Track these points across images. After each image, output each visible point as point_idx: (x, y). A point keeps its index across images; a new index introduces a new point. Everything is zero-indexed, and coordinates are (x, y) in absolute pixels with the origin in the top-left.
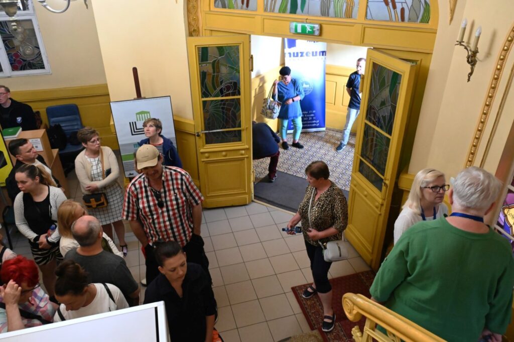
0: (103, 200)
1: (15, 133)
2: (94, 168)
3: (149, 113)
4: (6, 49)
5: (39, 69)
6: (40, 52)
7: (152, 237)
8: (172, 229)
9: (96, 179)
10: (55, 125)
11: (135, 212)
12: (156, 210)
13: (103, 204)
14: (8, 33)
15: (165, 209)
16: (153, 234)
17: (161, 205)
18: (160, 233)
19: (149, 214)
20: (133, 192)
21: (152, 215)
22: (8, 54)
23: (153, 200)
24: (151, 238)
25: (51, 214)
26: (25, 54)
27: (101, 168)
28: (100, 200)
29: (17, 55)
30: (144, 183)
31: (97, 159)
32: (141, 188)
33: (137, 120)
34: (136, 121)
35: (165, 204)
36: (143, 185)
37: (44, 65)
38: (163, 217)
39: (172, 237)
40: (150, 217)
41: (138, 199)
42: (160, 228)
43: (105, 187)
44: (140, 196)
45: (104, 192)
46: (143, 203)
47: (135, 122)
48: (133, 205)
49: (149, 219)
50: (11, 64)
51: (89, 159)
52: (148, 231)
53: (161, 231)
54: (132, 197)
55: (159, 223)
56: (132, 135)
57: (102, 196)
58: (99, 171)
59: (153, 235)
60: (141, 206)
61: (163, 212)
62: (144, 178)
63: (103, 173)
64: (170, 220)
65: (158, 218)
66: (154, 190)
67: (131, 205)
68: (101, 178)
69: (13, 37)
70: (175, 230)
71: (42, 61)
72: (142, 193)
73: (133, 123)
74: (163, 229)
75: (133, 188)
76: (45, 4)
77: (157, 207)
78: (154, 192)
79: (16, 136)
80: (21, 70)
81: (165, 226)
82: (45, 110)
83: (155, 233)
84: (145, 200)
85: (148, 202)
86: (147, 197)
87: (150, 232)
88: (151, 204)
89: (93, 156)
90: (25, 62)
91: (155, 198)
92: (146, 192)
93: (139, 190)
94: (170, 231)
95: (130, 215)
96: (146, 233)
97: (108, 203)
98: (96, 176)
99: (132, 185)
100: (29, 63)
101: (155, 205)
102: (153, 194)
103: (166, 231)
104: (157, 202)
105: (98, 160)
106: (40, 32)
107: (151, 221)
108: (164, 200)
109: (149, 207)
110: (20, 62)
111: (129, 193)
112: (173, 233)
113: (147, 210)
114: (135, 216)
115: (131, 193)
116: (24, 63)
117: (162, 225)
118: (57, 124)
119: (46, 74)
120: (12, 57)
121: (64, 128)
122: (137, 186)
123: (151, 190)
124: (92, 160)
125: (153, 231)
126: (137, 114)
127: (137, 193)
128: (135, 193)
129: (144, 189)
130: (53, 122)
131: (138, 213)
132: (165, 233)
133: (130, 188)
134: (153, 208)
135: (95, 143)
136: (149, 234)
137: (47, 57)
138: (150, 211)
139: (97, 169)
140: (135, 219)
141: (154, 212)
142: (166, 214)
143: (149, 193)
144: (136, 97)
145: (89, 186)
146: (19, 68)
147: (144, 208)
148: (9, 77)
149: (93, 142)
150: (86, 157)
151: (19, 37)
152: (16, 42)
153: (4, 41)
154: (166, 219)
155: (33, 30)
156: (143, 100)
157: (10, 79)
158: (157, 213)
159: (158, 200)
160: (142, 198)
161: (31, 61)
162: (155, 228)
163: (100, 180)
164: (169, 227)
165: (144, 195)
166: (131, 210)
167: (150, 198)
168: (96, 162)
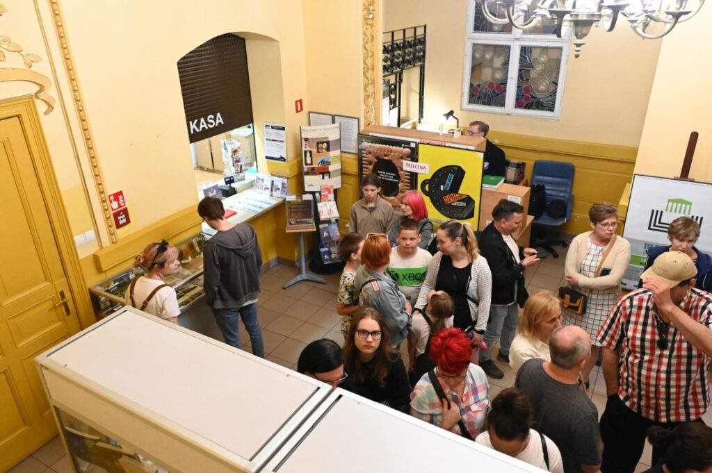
0: (579, 303)
1: (495, 184)
2: (590, 257)
3: (690, 204)
4: (519, 80)
5: (546, 110)
6: (556, 89)
7: (628, 387)
8: (668, 387)
9: (585, 273)
10: (539, 185)
11: (617, 337)
12: (652, 349)
13: (576, 308)
14: (528, 61)
15: (667, 353)
16: (633, 383)
17: (662, 345)
18: (643, 387)
19: (638, 350)
20: (625, 309)
21: (643, 354)
22: (518, 87)
23: (653, 333)
24: (625, 387)
25: (468, 288)
26: (537, 90)
27: (599, 263)
28: (575, 302)
29: (527, 90)
30: (648, 302)
31: (600, 248)
32: (640, 308)
33: (667, 210)
34: (664, 210)
35: (670, 345)
36: (644, 305)
37: (554, 107)
38: (660, 363)
39: (662, 399)
40: (639, 355)
41: (628, 322)
42: (648, 377)
43: (591, 290)
44: (633, 319)
45: (587, 294)
46: (635, 331)
47: (662, 212)
48: (617, 327)
49: (636, 357)
50: (517, 99)
51: (589, 244)
52: (625, 375)
53: (648, 384)
54: (621, 314)
55: (649, 370)
56: (649, 228)
57: (580, 298)
58: (594, 264)
59: (630, 384)
60: (630, 334)
61: (661, 356)
62: (650, 295)
63: (599, 270)
64: (668, 372)
65: (650, 361)
66: (659, 319)
67: (614, 326)
68: (592, 275)
69: (533, 67)
70: (673, 390)
71: (554, 102)
72: (638, 315)
73: (657, 211)
74: (653, 382)
75: (628, 303)
76: (635, 25)
77: (656, 345)
78: (658, 322)
79: (496, 187)
80: (525, 108)
81: (658, 378)
82: (533, 162)
83: (635, 382)
84: (640, 328)
85: (644, 332)
86: (645, 324)
87: (627, 379)
88: (648, 337)
89: (597, 243)
90: (534, 100)
91: (656, 331)
92: (646, 316)
93: (635, 310)
94: (663, 390)
95: (608, 338)
96: (619, 376)
97: (584, 312)
98: (586, 268)
99: (628, 298)
100: (538, 101)
101: (652, 341)
102: (656, 323)
103: (657, 386)
104: (657, 338)
105: (601, 251)
106: (567, 64)
107: (637, 361)
108: (670, 338)
109: (643, 339)
110: (527, 99)
111: (619, 308)
112: (668, 393)
113: (638, 343)
114: (614, 343)
115: (621, 309)
116: (531, 100)
117: (653, 374)
118: (541, 184)
119: (552, 119)
120: (521, 91)
121: (547, 191)
122: (635, 303)
123: (655, 318)
124: (594, 246)
125: (633, 378)
126: (670, 201)
127: (630, 313)
128: (628, 311)
129: (643, 312)
130: (537, 181)
131: (620, 342)
132: (653, 389)
133: (624, 301)
134: (647, 344)
135: (606, 228)
136: (625, 381)
137: (562, 97)
138: (642, 347)
139: (592, 261)
140: (612, 348)
141: (647, 351)
142: (665, 360)
143: (650, 321)
144: (678, 175)
145: (571, 276)
146: (524, 105)
147: (634, 338)
148: (508, 114)
149: (605, 225)
150: (589, 240)
151: (538, 68)
152: (533, 74)
153: (520, 70)
154: (664, 368)
155: (559, 61)
156: (689, 183)
157: (508, 116)
158: (652, 354)
159: (660, 335)
160: (636, 323)
161: (541, 100)
162: (639, 374)
163: (589, 277)
164: (663, 383)
165: (641, 320)
166: (610, 332)
167: (649, 329)
168: (597, 251)
